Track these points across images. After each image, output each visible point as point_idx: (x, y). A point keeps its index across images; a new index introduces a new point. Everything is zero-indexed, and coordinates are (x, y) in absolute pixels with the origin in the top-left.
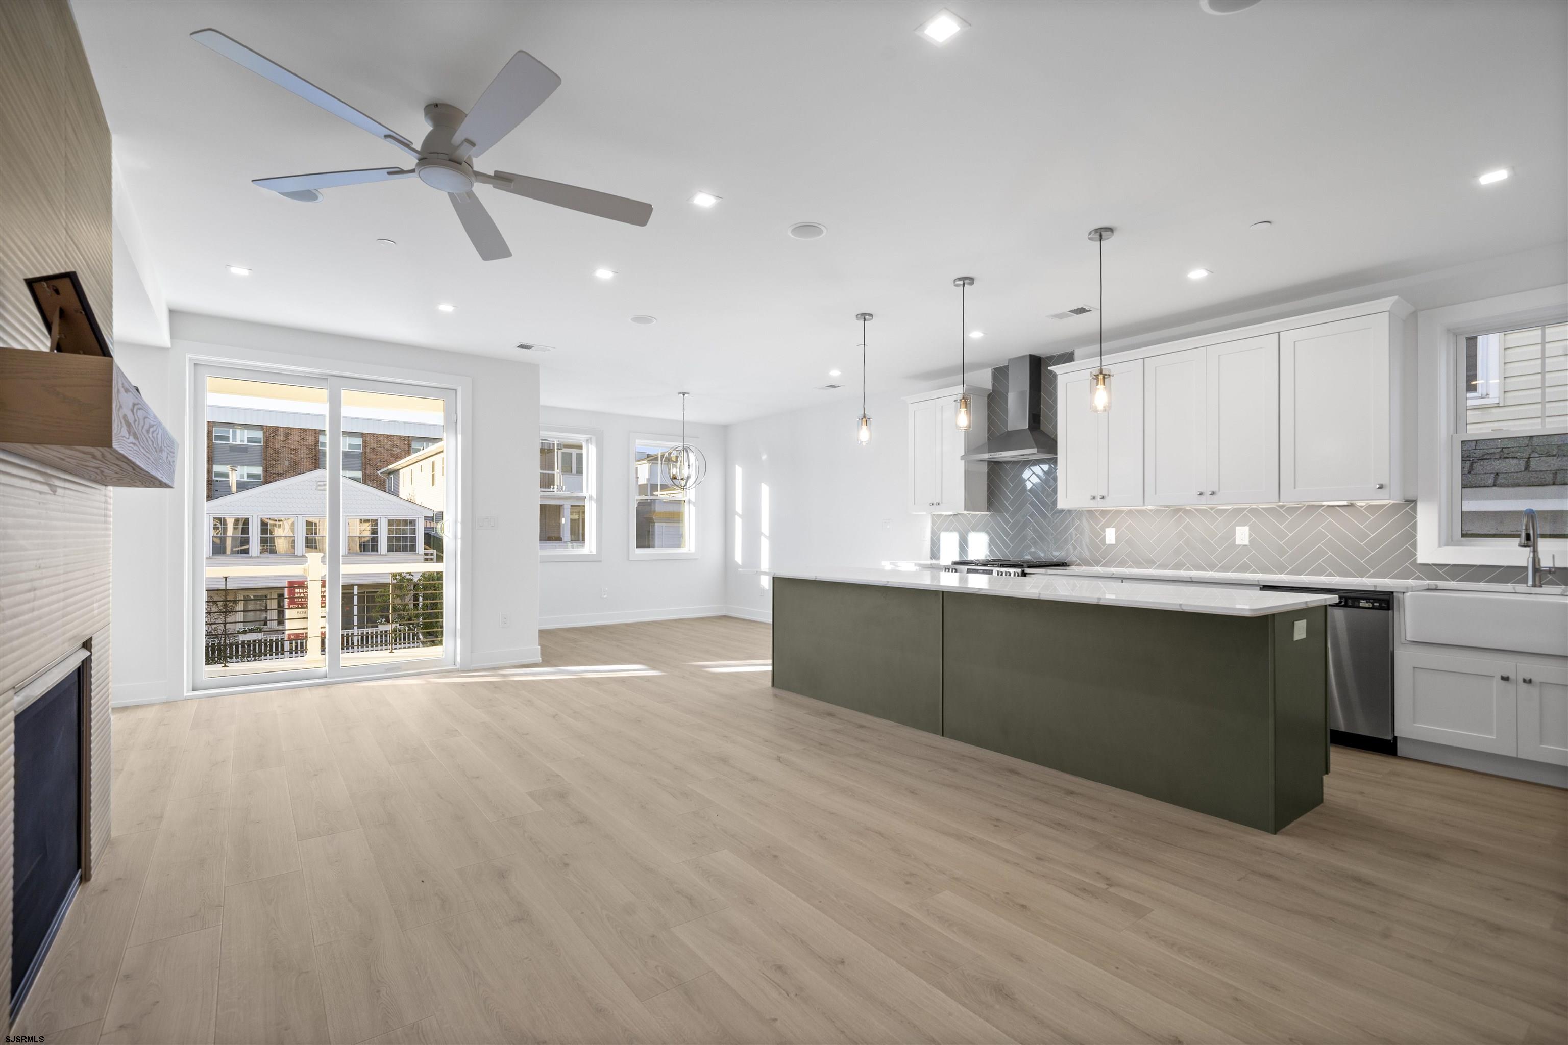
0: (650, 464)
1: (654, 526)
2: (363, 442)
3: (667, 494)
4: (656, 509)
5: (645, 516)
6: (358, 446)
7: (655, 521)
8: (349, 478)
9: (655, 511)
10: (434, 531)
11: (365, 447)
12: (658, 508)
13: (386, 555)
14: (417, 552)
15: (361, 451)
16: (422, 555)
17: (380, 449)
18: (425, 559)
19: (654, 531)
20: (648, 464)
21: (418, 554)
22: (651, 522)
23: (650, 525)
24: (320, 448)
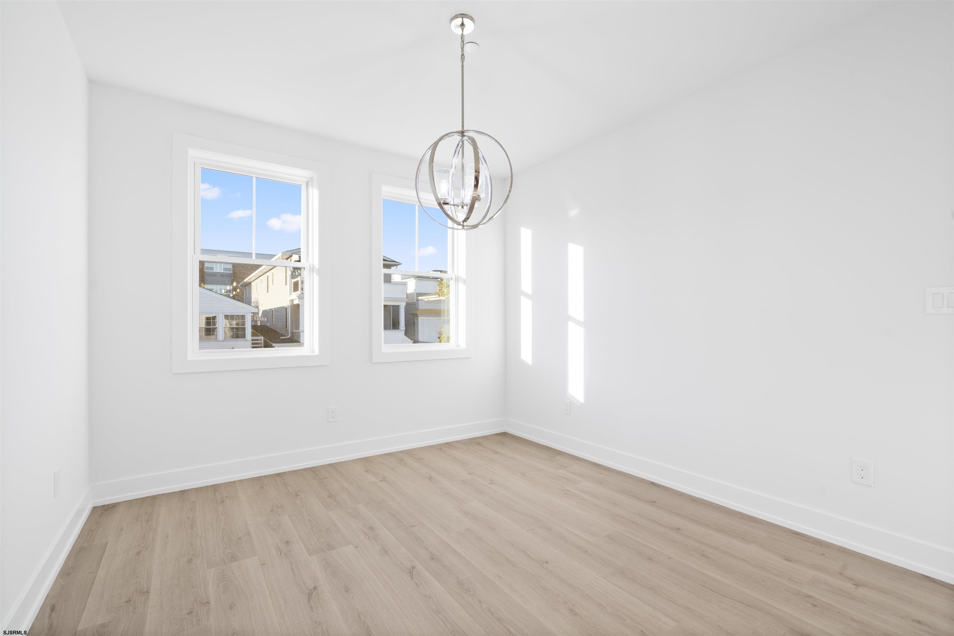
0: (416, 280)
1: (418, 319)
2: (232, 267)
3: (427, 298)
4: (419, 307)
5: (412, 313)
6: (230, 269)
7: (418, 316)
8: (206, 289)
9: (418, 309)
10: (268, 324)
11: (234, 270)
12: (421, 307)
13: (223, 341)
14: (246, 339)
15: (231, 272)
16: (249, 341)
17: (243, 271)
18: (252, 343)
19: (418, 323)
20: (414, 280)
21: (247, 340)
22: (417, 316)
23: (415, 318)
24: (205, 271)
